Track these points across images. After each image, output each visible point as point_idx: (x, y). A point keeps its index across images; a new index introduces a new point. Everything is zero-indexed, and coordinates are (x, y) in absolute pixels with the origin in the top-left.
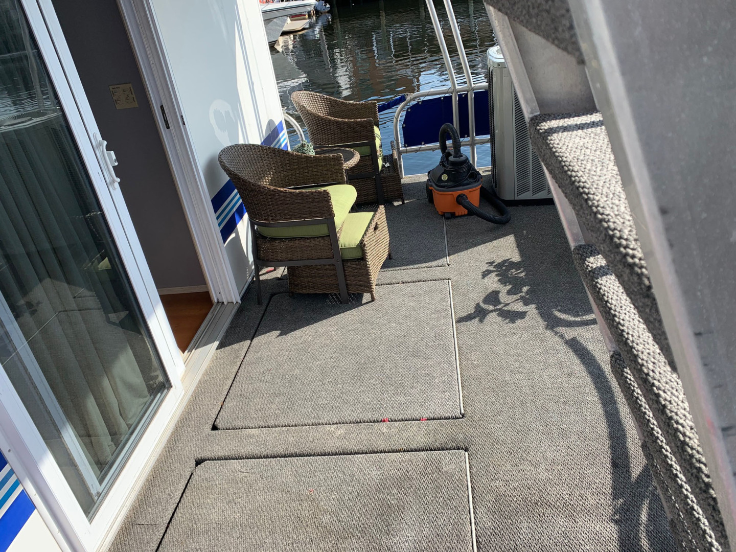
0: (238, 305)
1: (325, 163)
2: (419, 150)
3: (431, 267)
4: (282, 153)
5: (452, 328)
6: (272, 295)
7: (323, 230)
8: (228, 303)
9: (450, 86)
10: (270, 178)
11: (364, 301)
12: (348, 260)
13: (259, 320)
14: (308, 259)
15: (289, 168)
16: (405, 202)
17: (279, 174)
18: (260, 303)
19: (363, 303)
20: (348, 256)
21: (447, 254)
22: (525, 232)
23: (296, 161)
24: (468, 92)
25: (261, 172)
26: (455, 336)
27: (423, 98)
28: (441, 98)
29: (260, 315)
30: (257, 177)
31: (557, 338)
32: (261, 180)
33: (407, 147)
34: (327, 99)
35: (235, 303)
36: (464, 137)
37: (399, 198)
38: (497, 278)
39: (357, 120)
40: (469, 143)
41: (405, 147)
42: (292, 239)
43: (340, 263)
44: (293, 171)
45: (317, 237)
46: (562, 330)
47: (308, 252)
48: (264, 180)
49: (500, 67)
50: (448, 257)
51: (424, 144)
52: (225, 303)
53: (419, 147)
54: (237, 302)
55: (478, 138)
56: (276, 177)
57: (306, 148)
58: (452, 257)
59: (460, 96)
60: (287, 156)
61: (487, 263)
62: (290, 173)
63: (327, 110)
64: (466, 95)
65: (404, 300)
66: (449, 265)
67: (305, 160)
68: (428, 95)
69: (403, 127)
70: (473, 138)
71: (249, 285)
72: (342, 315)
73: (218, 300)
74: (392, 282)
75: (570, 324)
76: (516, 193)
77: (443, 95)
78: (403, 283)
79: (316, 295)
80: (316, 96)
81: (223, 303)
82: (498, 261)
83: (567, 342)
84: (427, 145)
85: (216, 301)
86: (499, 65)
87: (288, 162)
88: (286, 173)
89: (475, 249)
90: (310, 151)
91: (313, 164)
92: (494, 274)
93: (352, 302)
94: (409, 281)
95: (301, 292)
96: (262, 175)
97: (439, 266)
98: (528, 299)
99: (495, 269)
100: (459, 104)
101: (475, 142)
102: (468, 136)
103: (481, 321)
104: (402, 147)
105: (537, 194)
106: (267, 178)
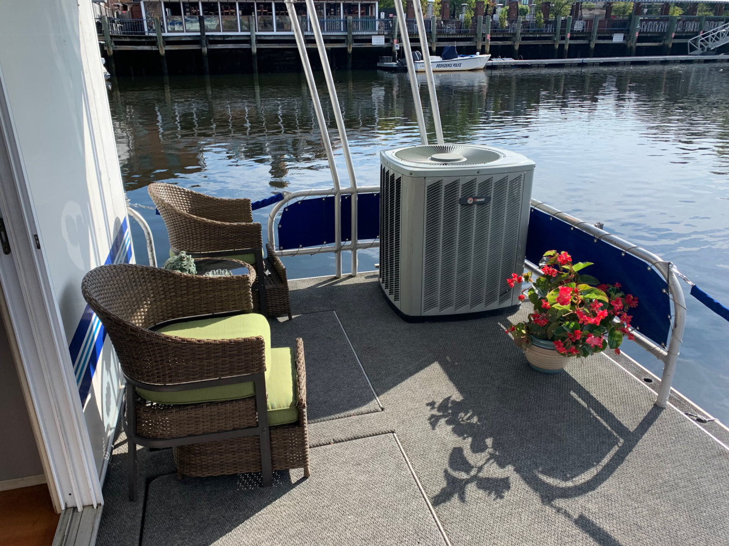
0: (101, 509)
1: (225, 287)
2: (297, 253)
3: (362, 414)
4: (163, 275)
5: (430, 516)
6: (149, 481)
7: (247, 389)
8: (84, 507)
9: (334, 187)
10: (146, 310)
11: (294, 479)
12: (277, 427)
13: (138, 532)
14: (219, 432)
15: (174, 294)
16: (293, 317)
17: (159, 303)
18: (132, 498)
19: (293, 482)
20: (277, 421)
21: (376, 395)
22: (448, 358)
23: (185, 284)
24: (352, 194)
25: (135, 303)
26: (442, 529)
27: (304, 197)
28: (322, 198)
29: (139, 521)
30: (130, 311)
31: (561, 518)
32: (135, 314)
33: (283, 249)
34: (188, 192)
35: (95, 506)
36: (345, 241)
37: (285, 313)
38: (450, 428)
39: (241, 224)
40: (350, 247)
41: (280, 250)
42: (197, 405)
43: (266, 433)
44: (179, 299)
45: (236, 400)
46: (560, 503)
47: (221, 421)
48: (139, 314)
49: (412, 176)
50: (377, 398)
51: (302, 247)
52: (80, 509)
53: (296, 250)
54: (99, 505)
55: (360, 242)
56: (155, 307)
57: (185, 263)
58: (382, 397)
59: (343, 197)
60: (171, 279)
61: (428, 405)
62: (174, 301)
63: (188, 206)
64: (350, 197)
65: (349, 473)
66: (383, 409)
67: (197, 283)
68: (309, 194)
69: (279, 228)
70: (355, 242)
71: (109, 466)
72: (269, 507)
73: (66, 504)
74: (321, 443)
75: (566, 494)
76: (423, 308)
77: (325, 196)
78: (335, 442)
79: (222, 478)
80: (174, 189)
81: (75, 508)
82: (439, 401)
83: (576, 522)
84: (304, 249)
85: (63, 508)
86: (411, 174)
87: (173, 286)
88: (169, 300)
89: (404, 383)
90: (190, 266)
91: (209, 289)
92: (443, 421)
93: (276, 482)
94: (343, 438)
95: (199, 475)
96: (136, 306)
97: (371, 412)
98: (499, 456)
99: (441, 414)
100: (341, 206)
101: (357, 246)
102: (350, 239)
103: (462, 499)
104: (276, 250)
105: (445, 310)
106: (142, 310)
